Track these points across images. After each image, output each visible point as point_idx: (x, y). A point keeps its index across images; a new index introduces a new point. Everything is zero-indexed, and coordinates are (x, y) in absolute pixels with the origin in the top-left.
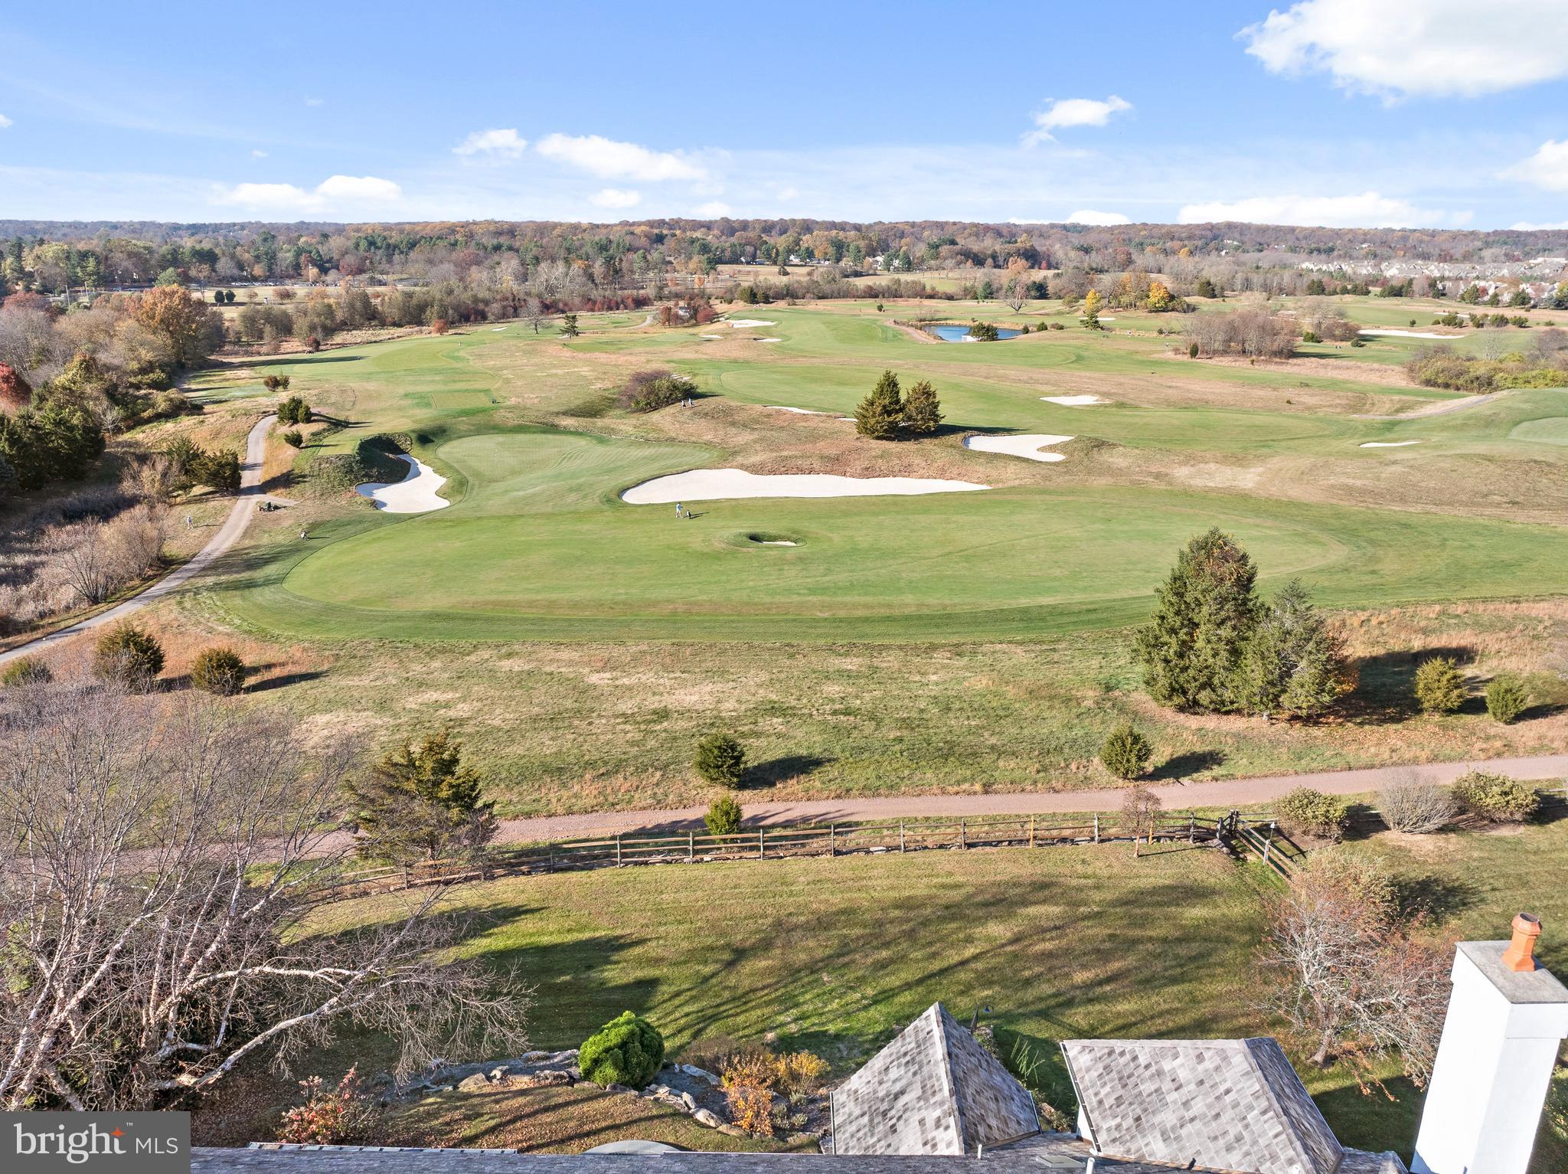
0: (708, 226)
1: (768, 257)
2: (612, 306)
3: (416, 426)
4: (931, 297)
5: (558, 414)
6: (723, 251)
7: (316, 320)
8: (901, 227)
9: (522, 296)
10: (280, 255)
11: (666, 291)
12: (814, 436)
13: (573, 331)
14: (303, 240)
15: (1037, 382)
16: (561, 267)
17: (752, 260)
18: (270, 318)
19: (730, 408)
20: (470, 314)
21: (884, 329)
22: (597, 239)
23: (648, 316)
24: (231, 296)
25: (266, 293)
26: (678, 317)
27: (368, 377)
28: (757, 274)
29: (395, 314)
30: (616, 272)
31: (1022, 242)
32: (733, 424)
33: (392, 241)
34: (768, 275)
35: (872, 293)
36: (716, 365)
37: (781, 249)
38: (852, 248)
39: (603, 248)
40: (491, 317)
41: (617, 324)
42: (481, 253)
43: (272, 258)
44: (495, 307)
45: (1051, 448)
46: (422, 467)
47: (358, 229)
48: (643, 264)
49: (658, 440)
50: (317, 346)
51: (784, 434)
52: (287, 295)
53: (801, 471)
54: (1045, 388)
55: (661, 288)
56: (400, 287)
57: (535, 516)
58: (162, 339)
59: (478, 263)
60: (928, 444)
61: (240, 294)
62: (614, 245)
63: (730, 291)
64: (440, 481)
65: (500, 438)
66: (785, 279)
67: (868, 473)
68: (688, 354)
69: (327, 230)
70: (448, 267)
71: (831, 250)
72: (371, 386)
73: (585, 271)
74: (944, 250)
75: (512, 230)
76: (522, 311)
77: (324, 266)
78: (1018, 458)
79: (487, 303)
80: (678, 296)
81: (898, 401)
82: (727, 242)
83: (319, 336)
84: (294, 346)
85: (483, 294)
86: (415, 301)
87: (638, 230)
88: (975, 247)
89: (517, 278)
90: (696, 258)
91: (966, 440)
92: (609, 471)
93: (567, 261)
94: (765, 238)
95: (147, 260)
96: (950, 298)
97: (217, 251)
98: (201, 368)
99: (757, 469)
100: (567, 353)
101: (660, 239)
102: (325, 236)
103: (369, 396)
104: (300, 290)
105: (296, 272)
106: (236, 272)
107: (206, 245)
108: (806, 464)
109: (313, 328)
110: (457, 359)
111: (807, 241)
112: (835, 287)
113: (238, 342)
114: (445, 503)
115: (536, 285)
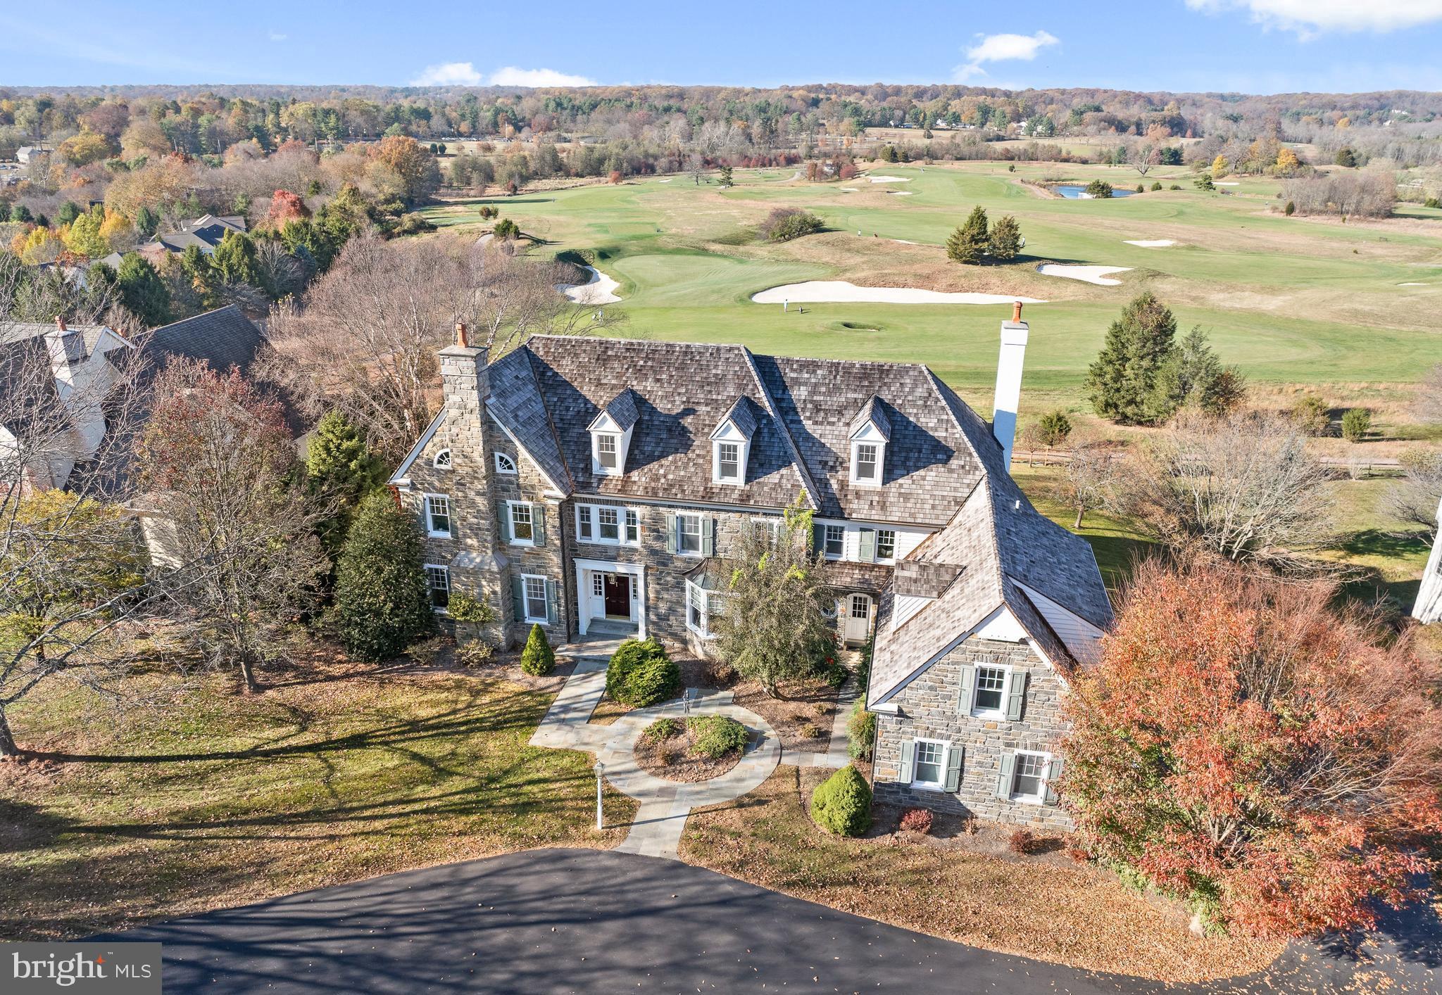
0: (863, 91)
1: (916, 120)
2: (765, 163)
3: (598, 246)
4: (1066, 160)
5: (708, 241)
6: (873, 115)
7: (514, 169)
8: (1050, 93)
9: (686, 152)
10: (482, 114)
11: (816, 151)
12: (912, 260)
13: (728, 182)
14: (500, 101)
15: (1127, 229)
16: (722, 127)
17: (901, 124)
18: (475, 166)
19: (850, 239)
20: (641, 168)
21: (1010, 187)
22: (757, 102)
23: (798, 171)
24: (443, 149)
25: (471, 147)
26: (822, 172)
27: (559, 213)
28: (902, 136)
29: (577, 166)
30: (772, 132)
31: (1170, 110)
32: (849, 250)
33: (577, 103)
34: (914, 137)
35: (1009, 156)
36: (848, 211)
37: (928, 113)
38: (997, 113)
39: (762, 110)
40: (659, 171)
41: (768, 179)
42: (653, 114)
43: (475, 117)
44: (663, 162)
45: (1112, 276)
46: (601, 275)
47: (547, 92)
48: (797, 126)
49: (786, 261)
50: (514, 190)
51: (888, 258)
52: (489, 149)
53: (897, 285)
54: (1131, 234)
55: (811, 148)
56: (582, 143)
57: (684, 308)
58: (398, 179)
59: (650, 123)
60: (1006, 268)
61: (451, 148)
62: (772, 108)
63: (875, 151)
64: (615, 285)
65: (662, 258)
66: (927, 141)
67: (952, 288)
68: (826, 203)
69: (519, 93)
70: (623, 127)
71: (977, 115)
72: (562, 218)
73: (744, 130)
74: (1089, 116)
75: (681, 95)
76: (686, 166)
77: (519, 125)
78: (1079, 281)
79: (656, 158)
80: (826, 155)
81: (985, 232)
82: (877, 106)
83: (517, 183)
84: (495, 191)
85: (653, 150)
86: (596, 155)
87: (795, 94)
88: (1121, 114)
89: (683, 137)
90: (846, 121)
91: (1040, 267)
92: (744, 280)
93: (728, 121)
94: (915, 102)
95: (375, 118)
96: (1085, 162)
97: (431, 110)
98: (425, 204)
99: (862, 283)
100: (721, 200)
101: (816, 103)
102: (519, 98)
103: (560, 225)
104: (499, 145)
105: (495, 129)
106: (446, 128)
107: (420, 104)
108: (901, 280)
109: (511, 176)
110: (629, 202)
111: (955, 105)
112: (974, 149)
113: (450, 186)
114: (619, 299)
115: (700, 144)
